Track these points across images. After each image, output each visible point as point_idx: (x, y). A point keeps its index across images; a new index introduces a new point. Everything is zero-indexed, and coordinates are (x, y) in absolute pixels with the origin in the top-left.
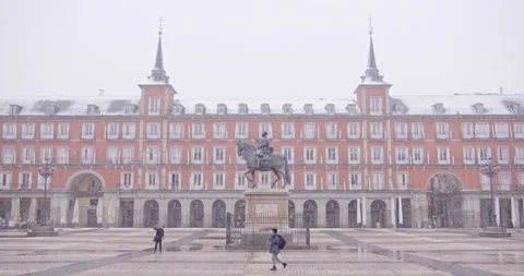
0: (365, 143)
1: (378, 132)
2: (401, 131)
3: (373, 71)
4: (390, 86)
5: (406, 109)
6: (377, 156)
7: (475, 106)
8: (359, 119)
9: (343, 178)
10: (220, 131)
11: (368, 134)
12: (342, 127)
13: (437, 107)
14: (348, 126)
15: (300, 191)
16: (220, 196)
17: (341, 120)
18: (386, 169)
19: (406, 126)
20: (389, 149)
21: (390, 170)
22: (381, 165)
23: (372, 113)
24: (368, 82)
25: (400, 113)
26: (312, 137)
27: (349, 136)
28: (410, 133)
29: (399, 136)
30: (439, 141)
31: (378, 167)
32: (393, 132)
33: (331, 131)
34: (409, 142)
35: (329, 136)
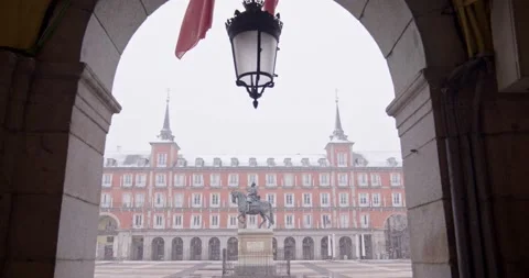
0: (334, 190)
1: (344, 180)
2: (363, 180)
3: (339, 132)
4: (353, 143)
5: (366, 162)
6: (344, 200)
8: (329, 170)
9: (316, 218)
10: (215, 180)
11: (336, 182)
12: (316, 177)
13: (391, 160)
14: (321, 176)
15: (281, 230)
16: (215, 234)
17: (314, 171)
18: (351, 210)
19: (366, 176)
20: (353, 195)
21: (354, 212)
22: (347, 207)
23: (339, 166)
24: (336, 140)
25: (361, 166)
26: (291, 185)
27: (321, 184)
28: (369, 182)
29: (361, 184)
30: (392, 188)
31: (345, 210)
32: (356, 182)
33: (306, 180)
34: (369, 188)
35: (305, 184)
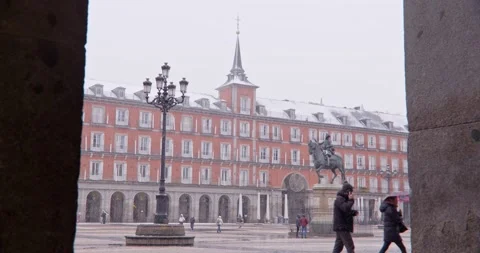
0: (235, 141)
1: (245, 130)
2: (264, 131)
4: (257, 87)
5: (266, 113)
6: (244, 154)
7: (317, 116)
8: (231, 116)
9: (216, 174)
11: (238, 132)
12: (216, 123)
13: (289, 112)
14: (222, 122)
17: (215, 115)
18: (251, 166)
19: (268, 127)
20: (254, 148)
21: (254, 168)
22: (248, 163)
23: (242, 112)
24: (237, 80)
25: (262, 114)
26: (189, 130)
27: (222, 133)
28: (271, 134)
29: (262, 137)
30: (292, 143)
31: (245, 165)
32: (258, 133)
33: (206, 125)
34: (270, 142)
35: (205, 131)
